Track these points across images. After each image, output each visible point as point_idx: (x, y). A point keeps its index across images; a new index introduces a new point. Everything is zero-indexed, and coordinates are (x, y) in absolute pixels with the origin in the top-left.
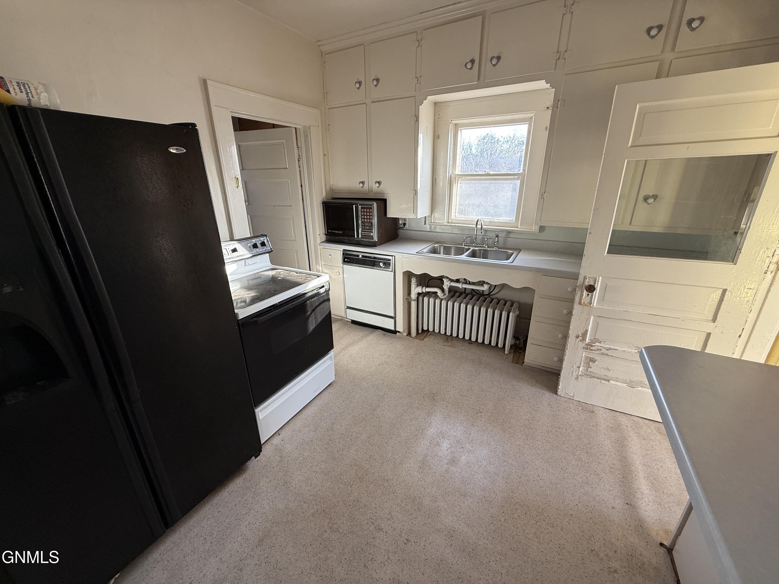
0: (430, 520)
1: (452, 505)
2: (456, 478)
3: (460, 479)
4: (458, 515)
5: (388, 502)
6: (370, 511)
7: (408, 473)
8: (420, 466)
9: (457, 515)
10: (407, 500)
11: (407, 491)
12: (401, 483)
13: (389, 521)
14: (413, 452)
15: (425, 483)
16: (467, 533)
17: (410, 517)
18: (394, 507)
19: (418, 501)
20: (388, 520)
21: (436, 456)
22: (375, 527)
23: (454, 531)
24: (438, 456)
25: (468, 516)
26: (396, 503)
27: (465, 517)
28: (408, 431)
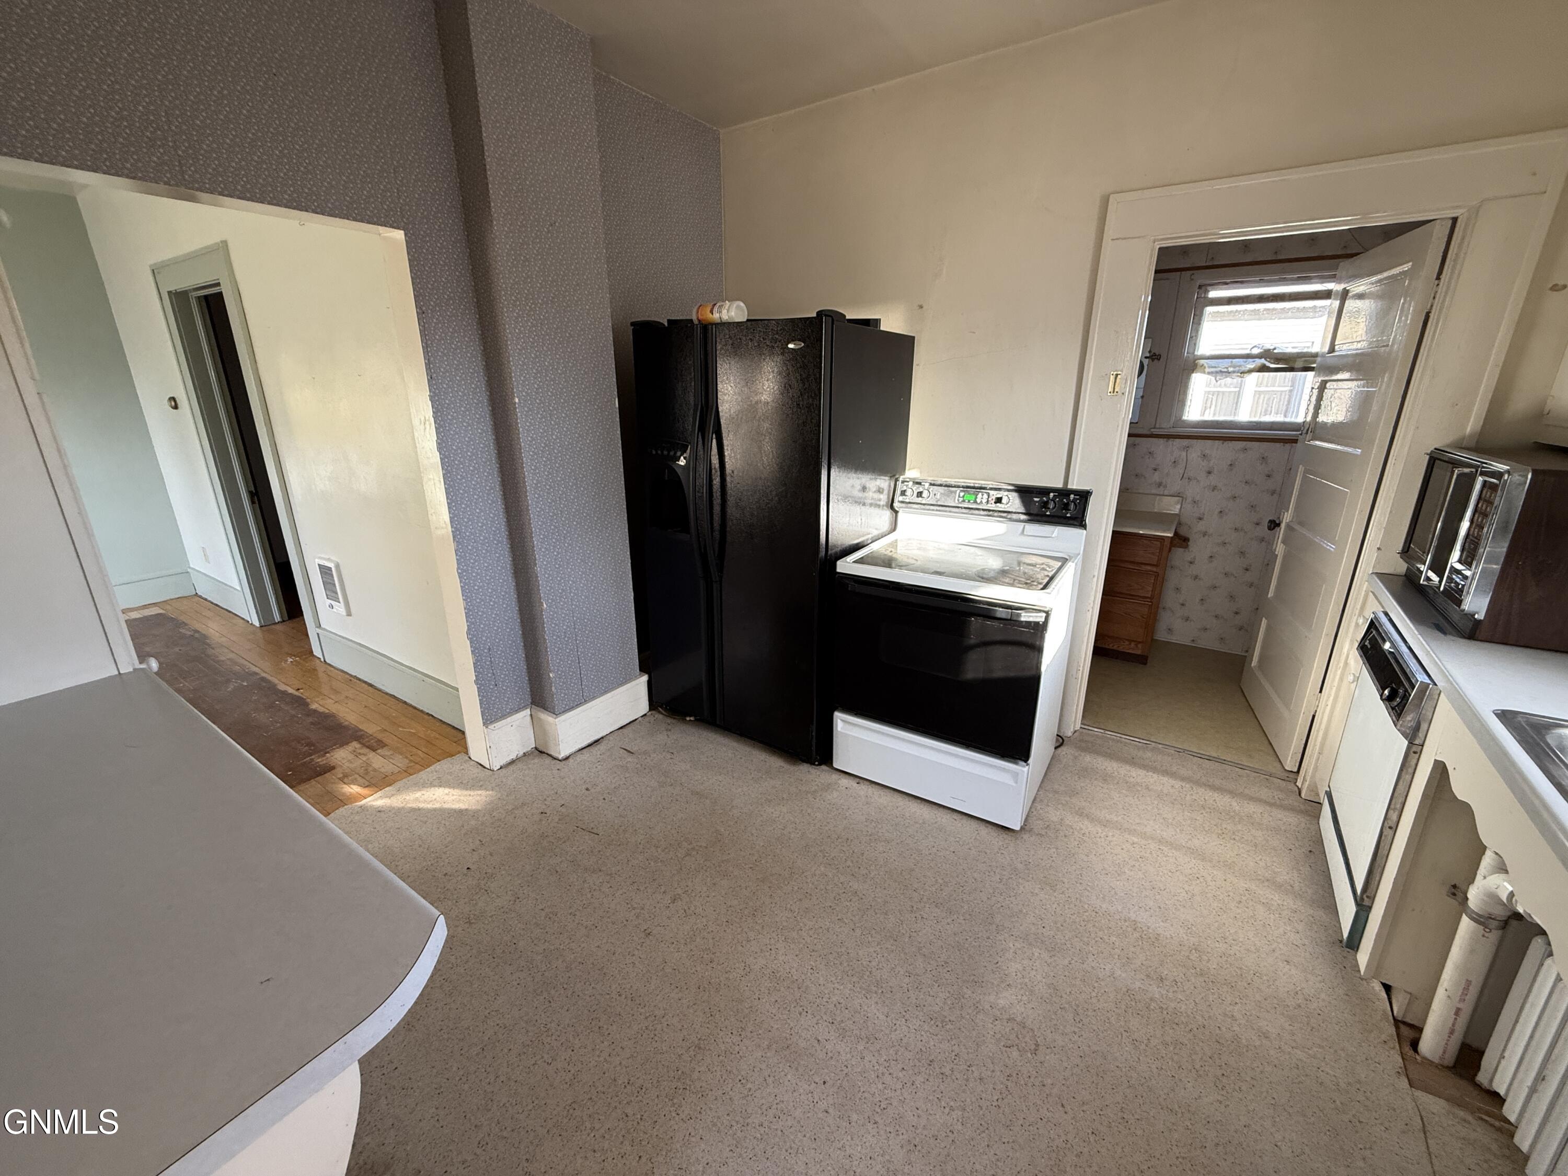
0: (670, 970)
1: (685, 1015)
2: (740, 1039)
3: (737, 1048)
4: (663, 1020)
5: (714, 913)
6: (705, 889)
7: (764, 948)
8: (778, 972)
9: (665, 1019)
10: (711, 941)
11: (728, 942)
12: (744, 935)
13: (683, 911)
14: (814, 964)
15: (739, 976)
16: (628, 1025)
17: (683, 941)
18: (704, 920)
19: (705, 956)
20: (685, 911)
21: (801, 1009)
22: (679, 894)
23: (640, 1004)
24: (800, 1014)
25: (656, 1038)
26: (710, 923)
27: (656, 1032)
28: (874, 964)
